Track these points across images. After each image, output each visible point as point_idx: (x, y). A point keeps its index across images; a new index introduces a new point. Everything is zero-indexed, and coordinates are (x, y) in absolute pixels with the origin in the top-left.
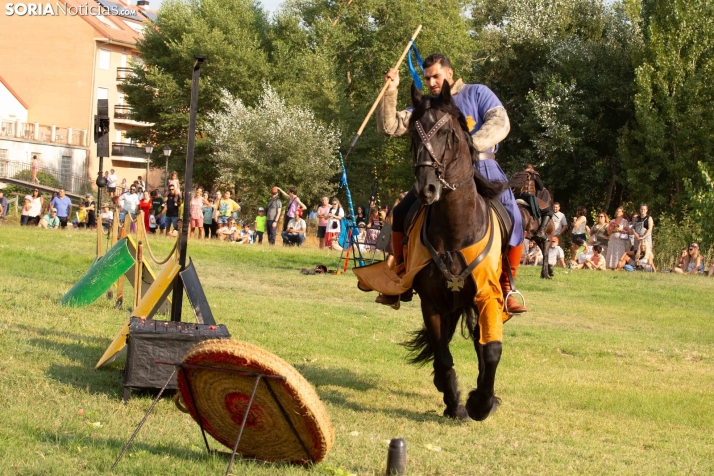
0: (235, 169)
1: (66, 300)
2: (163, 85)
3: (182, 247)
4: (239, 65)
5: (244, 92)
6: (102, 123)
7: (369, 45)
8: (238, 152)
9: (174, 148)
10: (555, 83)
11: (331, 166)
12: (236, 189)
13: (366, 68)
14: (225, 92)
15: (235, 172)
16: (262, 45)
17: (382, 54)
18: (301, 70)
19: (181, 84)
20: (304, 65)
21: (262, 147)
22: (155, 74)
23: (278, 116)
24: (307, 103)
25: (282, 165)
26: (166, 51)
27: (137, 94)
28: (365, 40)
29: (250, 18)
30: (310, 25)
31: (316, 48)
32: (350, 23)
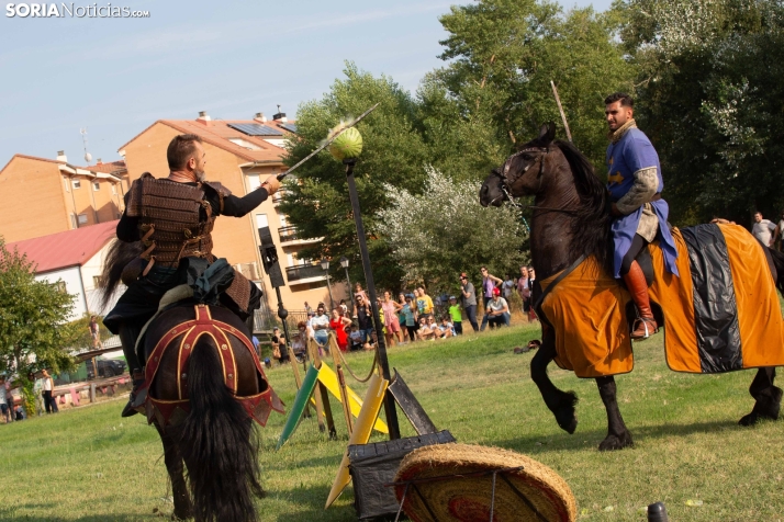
0: (420, 262)
4: (395, 154)
5: (407, 181)
6: (268, 251)
7: (524, 98)
8: (417, 244)
9: (350, 257)
10: (727, 87)
11: (518, 234)
12: (425, 282)
13: (527, 123)
14: (388, 187)
15: (420, 266)
16: (414, 127)
17: (540, 104)
18: (460, 143)
19: (341, 189)
20: (461, 137)
21: (441, 233)
24: (476, 175)
25: (466, 246)
26: (314, 159)
27: (298, 212)
28: (519, 94)
29: (392, 103)
30: (458, 93)
31: (469, 116)
32: (498, 80)
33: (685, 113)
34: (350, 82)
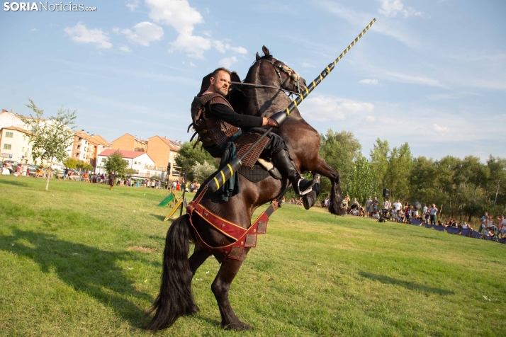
0: (198, 178)
1: (159, 205)
2: (184, 159)
3: (183, 196)
5: (200, 162)
6: (169, 167)
8: (199, 174)
9: (185, 173)
14: (197, 162)
19: (187, 159)
21: (204, 173)
22: (183, 157)
23: (207, 167)
26: (185, 153)
27: (178, 161)
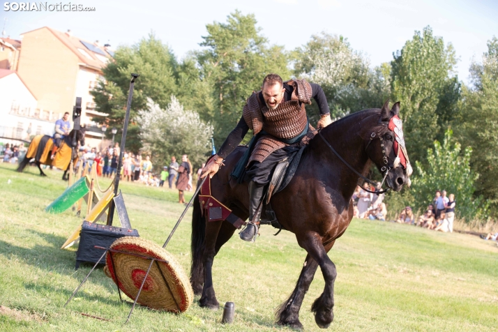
0: (152, 143)
1: (48, 209)
2: (115, 93)
3: (116, 184)
4: (159, 85)
5: (160, 101)
6: (78, 110)
7: (234, 79)
8: (154, 134)
9: (118, 129)
10: (338, 109)
11: (207, 147)
12: (152, 155)
13: (231, 93)
14: (149, 99)
15: (152, 146)
16: (173, 75)
17: (241, 85)
18: (194, 91)
19: (125, 93)
20: (196, 88)
21: (168, 133)
22: (112, 86)
23: (179, 116)
24: (196, 110)
25: (179, 144)
26: (118, 74)
27: (102, 100)
28: (232, 77)
29: (167, 58)
30: (201, 65)
31: (203, 79)
32: (224, 66)
33: (313, 115)
34: (149, 41)
